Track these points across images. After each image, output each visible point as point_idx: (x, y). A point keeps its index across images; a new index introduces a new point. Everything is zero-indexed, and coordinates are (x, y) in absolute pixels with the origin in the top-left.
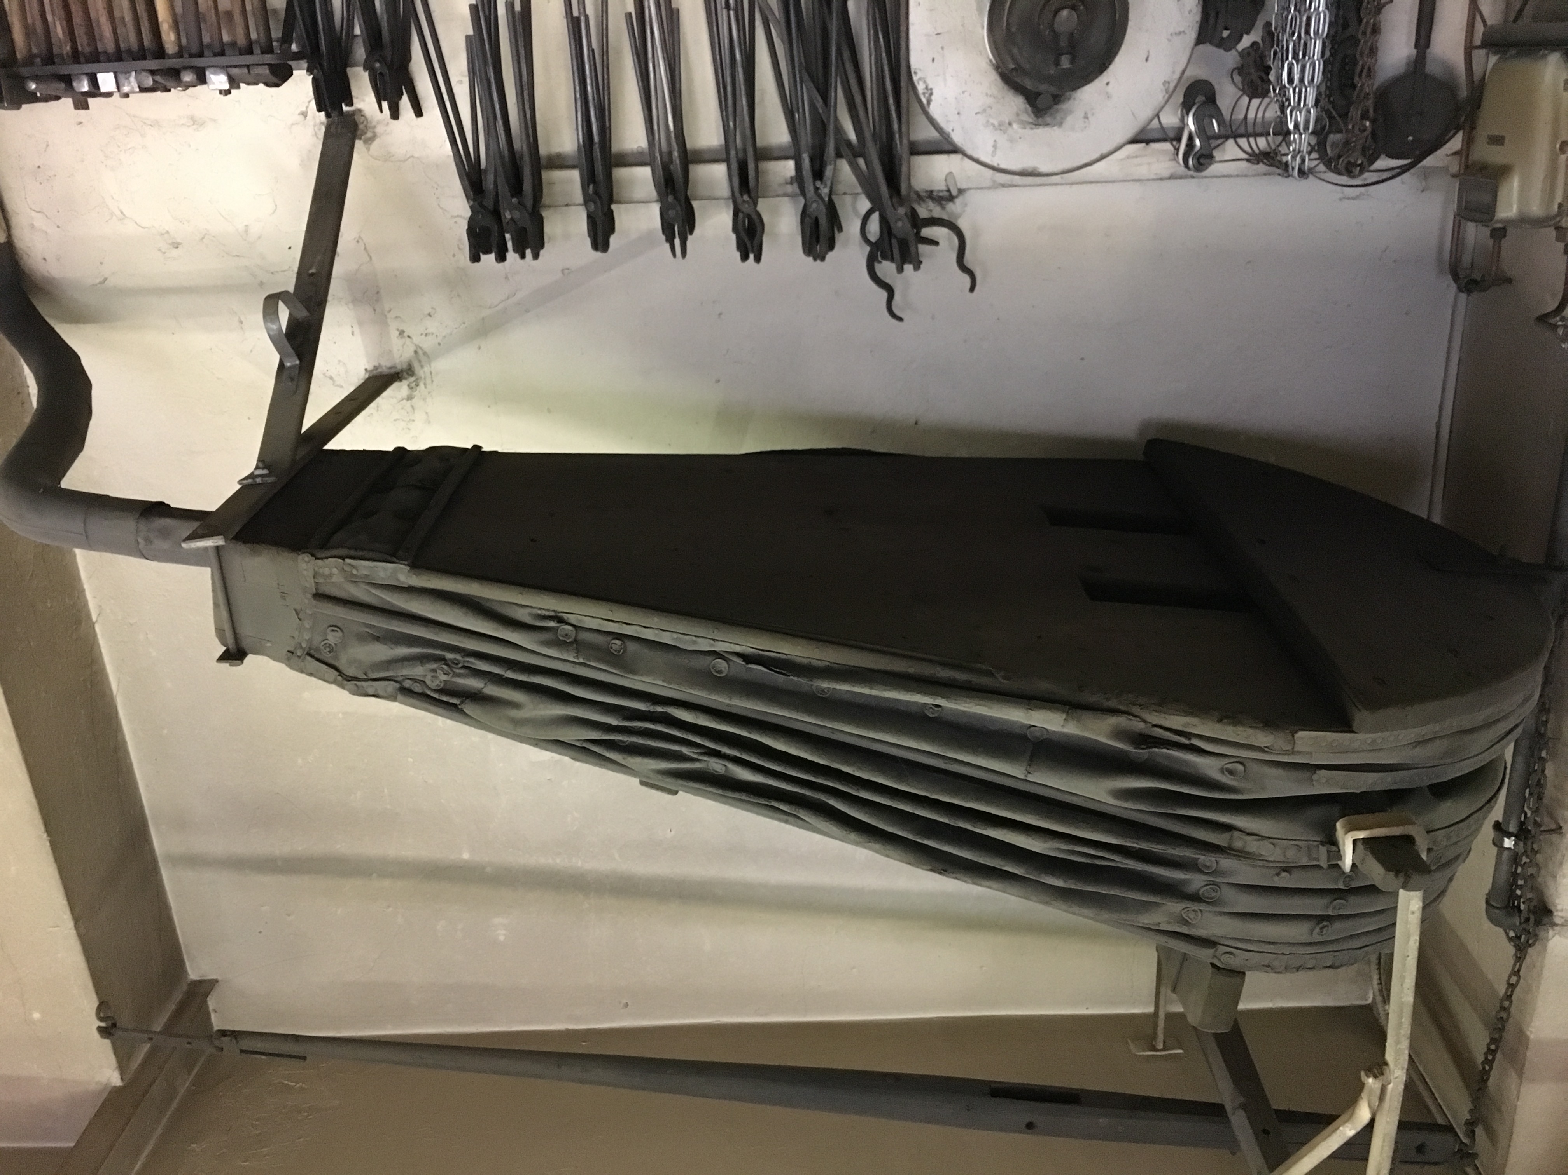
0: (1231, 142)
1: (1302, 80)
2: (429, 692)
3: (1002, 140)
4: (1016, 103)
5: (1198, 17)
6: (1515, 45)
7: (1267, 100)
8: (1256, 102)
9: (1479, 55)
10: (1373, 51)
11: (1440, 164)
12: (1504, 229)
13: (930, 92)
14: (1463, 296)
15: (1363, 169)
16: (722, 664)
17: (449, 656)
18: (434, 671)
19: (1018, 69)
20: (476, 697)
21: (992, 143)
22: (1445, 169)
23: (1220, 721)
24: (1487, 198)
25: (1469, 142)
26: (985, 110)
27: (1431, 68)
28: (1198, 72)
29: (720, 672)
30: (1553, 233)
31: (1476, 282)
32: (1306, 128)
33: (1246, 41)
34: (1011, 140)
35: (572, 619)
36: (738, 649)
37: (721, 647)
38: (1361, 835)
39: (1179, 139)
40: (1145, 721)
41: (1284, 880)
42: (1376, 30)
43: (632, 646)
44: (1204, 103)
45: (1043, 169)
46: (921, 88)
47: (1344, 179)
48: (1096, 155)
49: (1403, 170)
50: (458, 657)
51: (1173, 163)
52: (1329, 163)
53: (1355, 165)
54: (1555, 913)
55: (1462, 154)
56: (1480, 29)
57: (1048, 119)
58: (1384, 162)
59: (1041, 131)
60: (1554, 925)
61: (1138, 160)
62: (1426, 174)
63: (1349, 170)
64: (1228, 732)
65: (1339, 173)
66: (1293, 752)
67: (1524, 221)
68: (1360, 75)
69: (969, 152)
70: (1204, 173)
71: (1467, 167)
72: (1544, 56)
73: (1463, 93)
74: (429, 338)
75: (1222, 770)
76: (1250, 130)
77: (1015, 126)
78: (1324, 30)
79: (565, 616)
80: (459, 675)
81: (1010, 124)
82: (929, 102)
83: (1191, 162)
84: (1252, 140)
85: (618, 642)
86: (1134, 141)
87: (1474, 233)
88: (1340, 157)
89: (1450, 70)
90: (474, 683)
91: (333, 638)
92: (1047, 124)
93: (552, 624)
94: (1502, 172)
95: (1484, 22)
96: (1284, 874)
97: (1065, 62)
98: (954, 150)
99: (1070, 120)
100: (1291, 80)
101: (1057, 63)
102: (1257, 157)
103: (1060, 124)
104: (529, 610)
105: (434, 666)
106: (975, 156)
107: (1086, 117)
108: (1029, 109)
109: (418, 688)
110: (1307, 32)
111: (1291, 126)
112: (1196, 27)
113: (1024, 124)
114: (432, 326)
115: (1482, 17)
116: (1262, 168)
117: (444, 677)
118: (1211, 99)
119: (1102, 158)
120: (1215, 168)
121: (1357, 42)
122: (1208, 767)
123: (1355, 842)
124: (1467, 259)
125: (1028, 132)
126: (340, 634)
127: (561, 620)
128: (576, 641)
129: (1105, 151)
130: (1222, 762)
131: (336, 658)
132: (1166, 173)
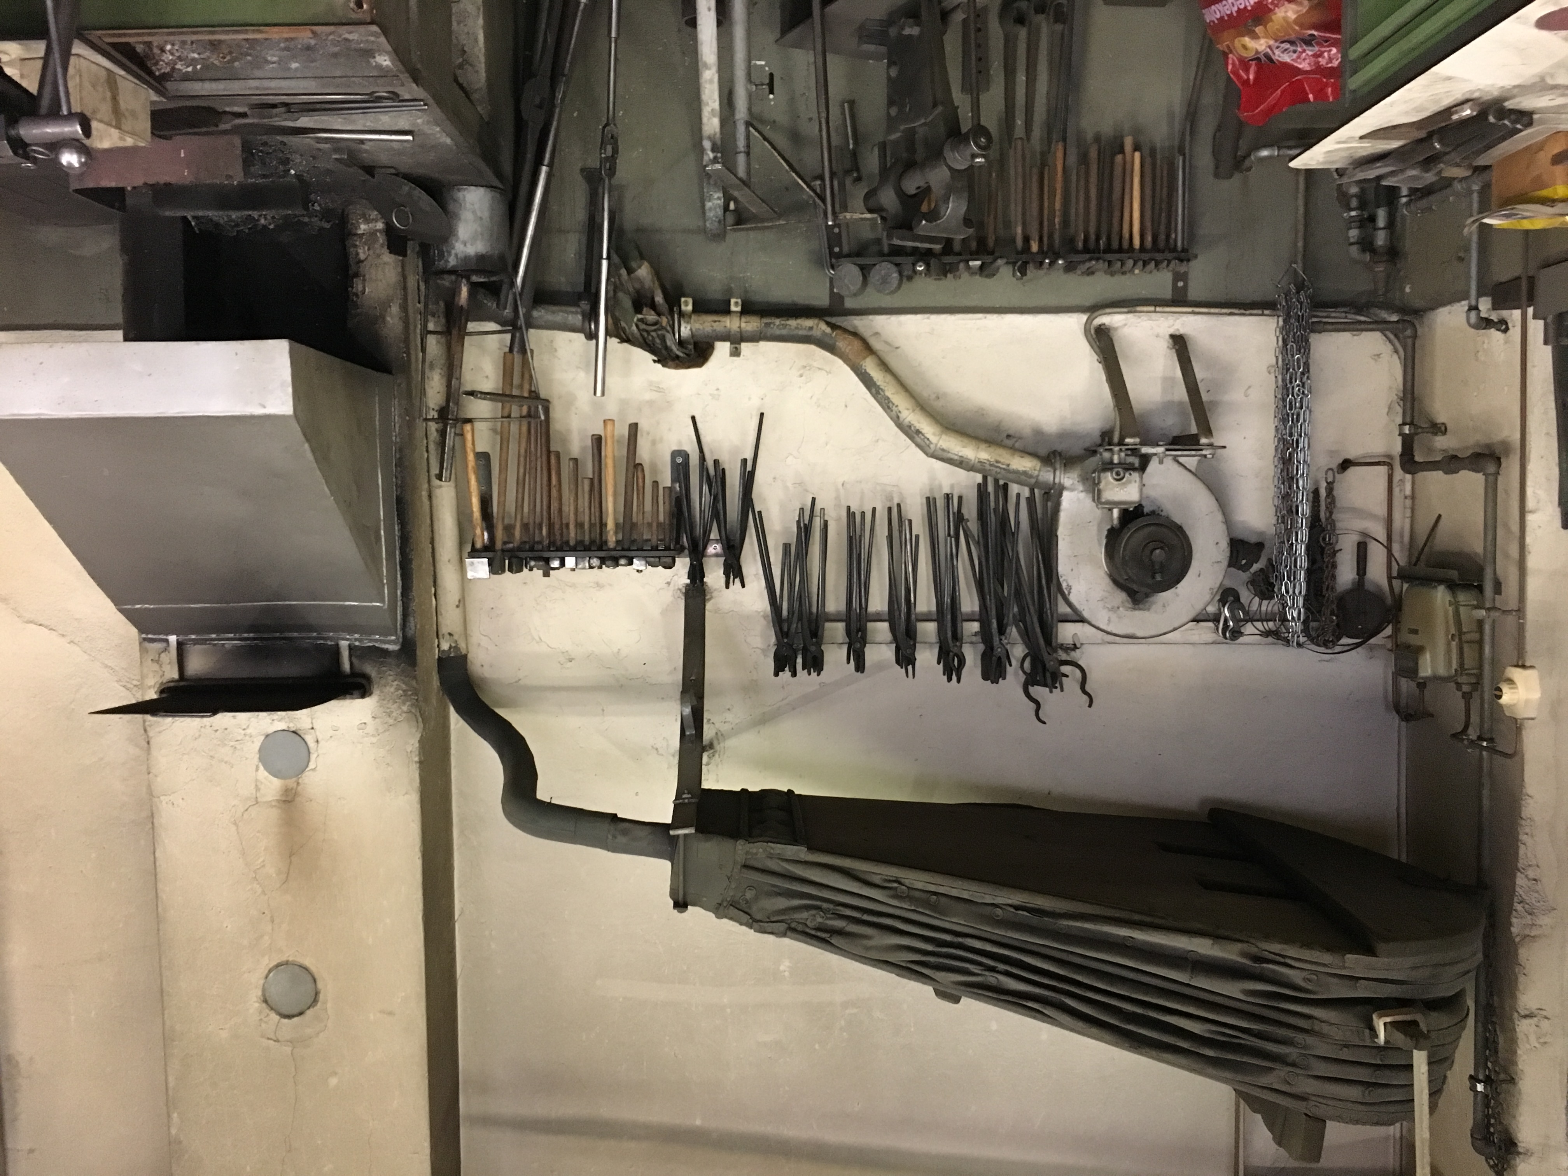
0: (1250, 624)
1: (1294, 592)
2: (808, 930)
3: (1114, 617)
4: (1121, 596)
5: (1228, 554)
6: (1418, 579)
7: (1273, 602)
8: (1265, 602)
9: (1396, 583)
10: (1334, 577)
11: (1380, 643)
12: (1425, 683)
13: (1070, 588)
14: (1404, 724)
15: (1334, 643)
16: (999, 911)
17: (825, 905)
18: (814, 916)
19: (1129, 579)
20: (840, 933)
21: (1107, 618)
22: (1382, 646)
23: (1301, 947)
24: (1411, 664)
25: (1396, 631)
26: (1102, 600)
27: (1368, 586)
28: (1228, 584)
29: (998, 916)
30: (1453, 684)
31: (1411, 715)
32: (1299, 619)
33: (1256, 567)
34: (1120, 617)
35: (907, 882)
36: (1010, 902)
37: (999, 901)
38: (1388, 1019)
39: (1219, 621)
40: (1257, 947)
41: (1345, 1055)
42: (1334, 566)
43: (943, 900)
44: (1233, 602)
45: (1139, 634)
46: (1064, 585)
47: (1322, 649)
48: (1171, 628)
49: (1357, 645)
50: (831, 906)
51: (1214, 635)
52: (1312, 640)
53: (1328, 641)
54: (1519, 1144)
55: (1393, 637)
56: (1395, 567)
57: (1141, 606)
58: (1345, 640)
59: (1137, 613)
60: (1519, 1153)
61: (1194, 632)
62: (1372, 648)
63: (1325, 644)
64: (1306, 954)
65: (1319, 645)
66: (1345, 968)
67: (1435, 678)
68: (1327, 589)
69: (1094, 623)
70: (1236, 642)
71: (1397, 646)
72: (1435, 587)
73: (1389, 601)
74: (726, 724)
75: (1304, 979)
76: (1263, 617)
77: (1121, 609)
78: (1305, 565)
79: (903, 880)
80: (830, 919)
81: (1118, 608)
82: (1069, 593)
83: (1228, 635)
84: (1265, 623)
85: (935, 897)
86: (1193, 621)
87: (1405, 684)
88: (1318, 636)
89: (1378, 586)
90: (839, 924)
91: (749, 895)
92: (1140, 609)
93: (895, 885)
94: (1419, 650)
95: (1398, 564)
96: (1345, 1049)
97: (1158, 577)
98: (1082, 620)
99: (1154, 607)
100: (1287, 592)
101: (1153, 577)
102: (1267, 634)
103: (1149, 610)
104: (879, 877)
105: (813, 912)
106: (1097, 624)
107: (1164, 606)
108: (1130, 600)
109: (800, 928)
110: (1295, 566)
111: (1290, 618)
112: (1228, 559)
113: (1127, 609)
114: (729, 717)
115: (1396, 559)
116: (1270, 639)
117: (819, 920)
118: (1237, 599)
119: (1175, 629)
120: (1241, 640)
121: (1322, 571)
122: (1296, 977)
123: (1385, 1024)
124: (1403, 702)
125: (1130, 613)
126: (754, 892)
127: (900, 883)
128: (908, 896)
129: (1176, 625)
130: (1304, 974)
131: (750, 908)
132: (1210, 640)
